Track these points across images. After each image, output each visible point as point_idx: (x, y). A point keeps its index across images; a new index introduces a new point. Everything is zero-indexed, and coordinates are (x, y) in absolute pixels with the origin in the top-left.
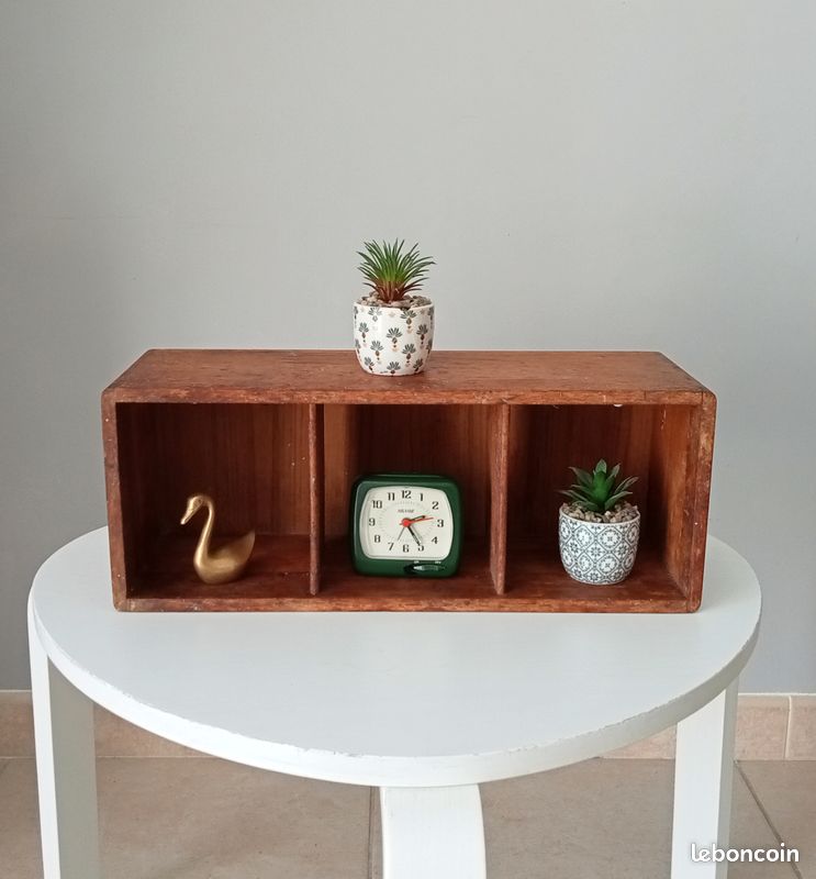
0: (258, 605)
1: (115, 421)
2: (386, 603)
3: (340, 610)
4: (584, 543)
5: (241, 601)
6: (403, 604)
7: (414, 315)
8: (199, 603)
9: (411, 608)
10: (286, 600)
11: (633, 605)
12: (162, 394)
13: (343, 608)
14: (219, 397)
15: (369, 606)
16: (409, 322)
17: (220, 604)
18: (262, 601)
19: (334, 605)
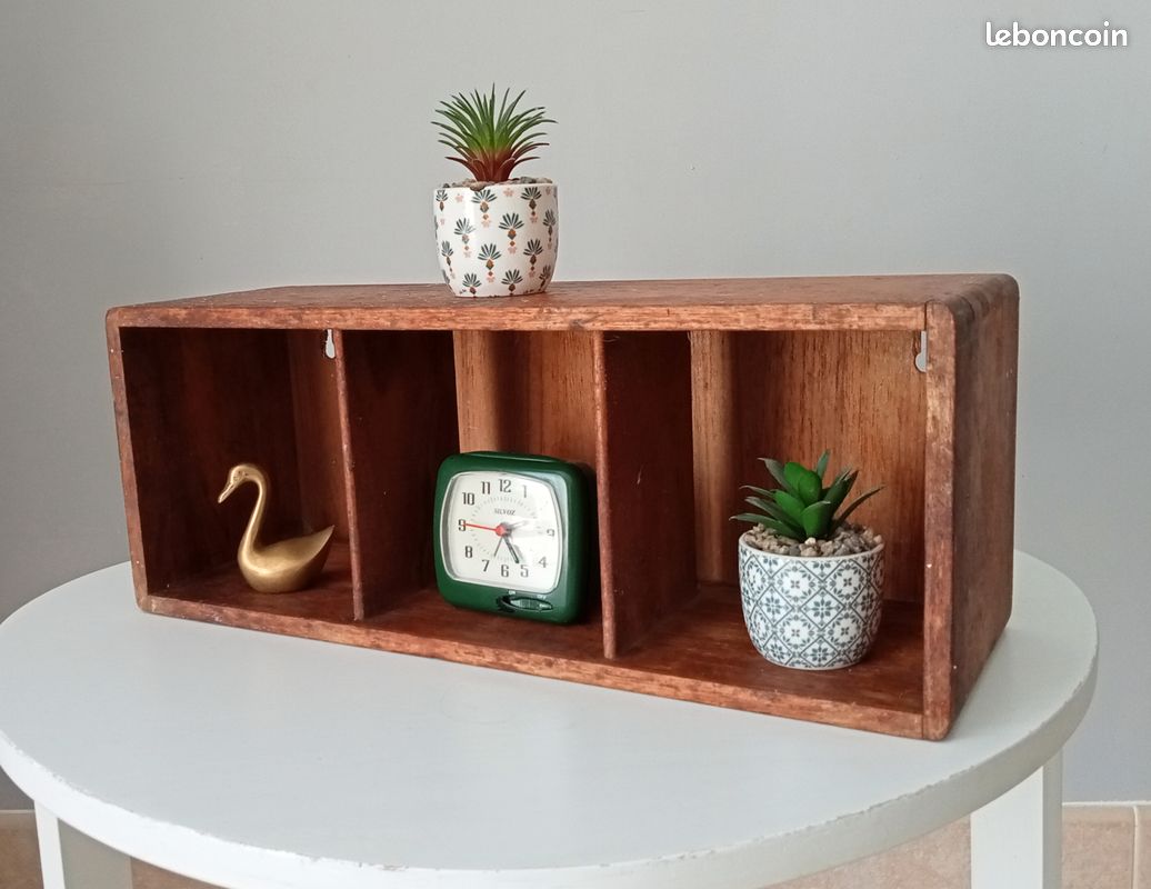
0: (282, 624)
1: (120, 352)
2: (439, 646)
3: (378, 647)
4: (755, 586)
5: (267, 617)
6: (461, 652)
7: (493, 198)
8: (221, 612)
9: (470, 658)
10: (317, 623)
11: (820, 710)
12: (161, 315)
13: (383, 644)
14: (219, 319)
15: (415, 647)
16: (485, 208)
17: (242, 617)
18: (288, 620)
19: (371, 638)
